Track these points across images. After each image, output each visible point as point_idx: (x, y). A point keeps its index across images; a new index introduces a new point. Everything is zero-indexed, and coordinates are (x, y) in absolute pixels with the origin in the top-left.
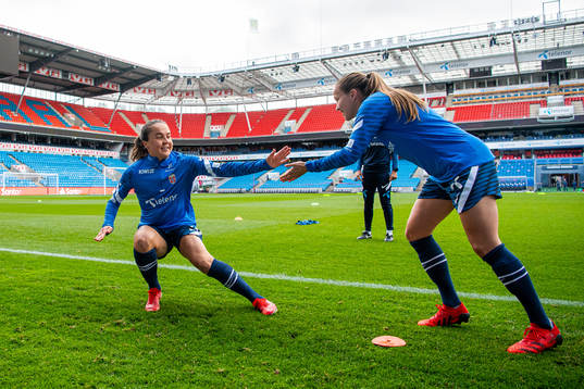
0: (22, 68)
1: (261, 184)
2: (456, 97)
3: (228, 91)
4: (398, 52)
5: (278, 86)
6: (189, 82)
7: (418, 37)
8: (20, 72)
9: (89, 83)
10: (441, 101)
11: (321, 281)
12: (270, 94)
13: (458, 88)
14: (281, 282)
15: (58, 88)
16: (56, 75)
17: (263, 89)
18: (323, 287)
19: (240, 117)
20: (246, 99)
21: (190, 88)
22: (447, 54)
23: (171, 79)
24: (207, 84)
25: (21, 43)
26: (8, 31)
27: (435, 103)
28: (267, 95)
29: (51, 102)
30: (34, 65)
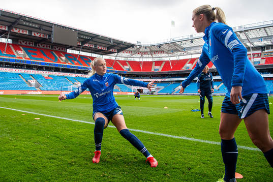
0: (79, 44)
1: (176, 91)
2: (266, 53)
3: (162, 52)
4: (239, 33)
5: (184, 49)
6: (146, 48)
7: (248, 26)
8: (78, 45)
9: (105, 49)
10: (259, 55)
11: (202, 141)
12: (180, 52)
13: (267, 49)
14: (184, 141)
15: (93, 51)
16: (92, 46)
17: (177, 50)
18: (203, 144)
19: (167, 62)
20: (170, 55)
21: (146, 50)
22: (262, 34)
23: (138, 47)
24: (153, 49)
25: (78, 34)
26: (74, 29)
27: (256, 56)
28: (179, 53)
29: (90, 57)
30: (83, 43)
